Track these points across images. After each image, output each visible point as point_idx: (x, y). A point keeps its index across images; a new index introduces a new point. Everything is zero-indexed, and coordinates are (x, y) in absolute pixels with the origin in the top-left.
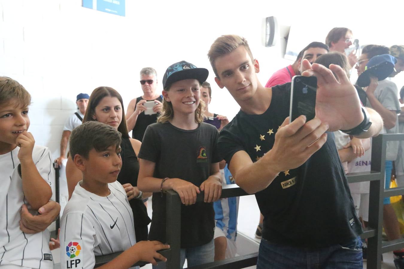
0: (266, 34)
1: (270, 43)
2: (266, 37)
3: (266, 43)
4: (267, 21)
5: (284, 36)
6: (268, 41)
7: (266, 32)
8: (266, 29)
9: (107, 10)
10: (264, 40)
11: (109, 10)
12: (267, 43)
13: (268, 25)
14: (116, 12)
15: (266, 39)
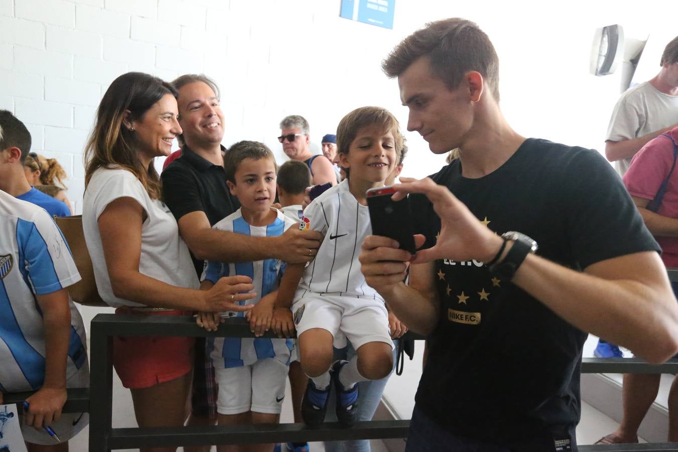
0: (600, 55)
1: (605, 69)
2: (599, 59)
3: (597, 70)
4: (603, 33)
5: (630, 57)
6: (600, 65)
7: (600, 51)
8: (601, 47)
9: (370, 20)
10: (595, 64)
11: (373, 21)
12: (599, 70)
13: (606, 39)
14: (381, 23)
15: (598, 62)
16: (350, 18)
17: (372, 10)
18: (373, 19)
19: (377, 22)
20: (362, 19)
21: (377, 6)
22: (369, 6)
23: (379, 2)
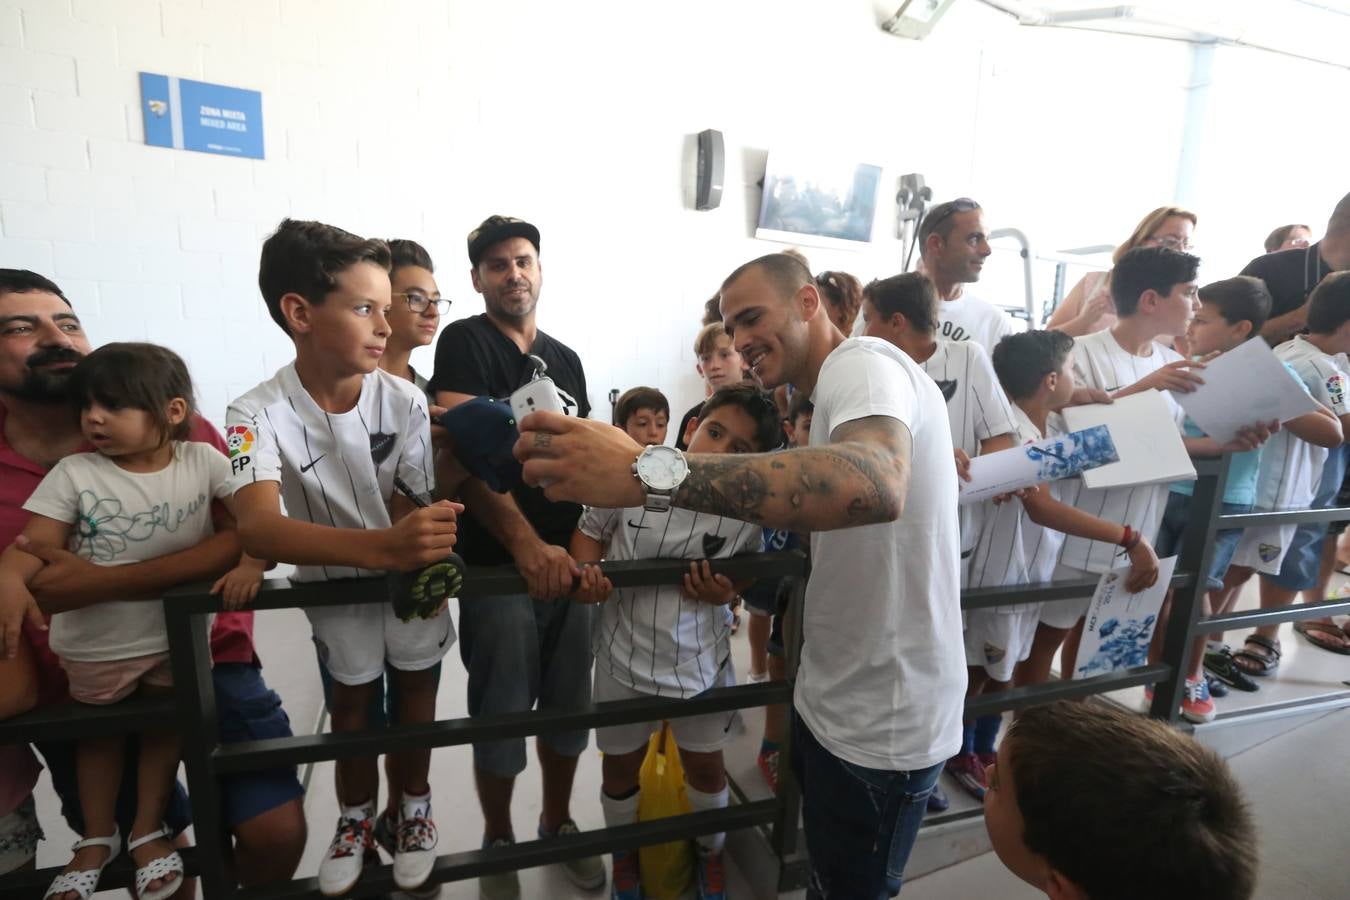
0: (699, 177)
2: (698, 183)
3: (696, 201)
4: (700, 142)
5: (755, 177)
7: (699, 171)
8: (699, 164)
10: (693, 191)
13: (703, 151)
14: (238, 150)
15: (697, 191)
16: (169, 144)
17: (212, 128)
19: (229, 149)
20: (195, 145)
21: (223, 123)
22: (204, 122)
23: (226, 114)
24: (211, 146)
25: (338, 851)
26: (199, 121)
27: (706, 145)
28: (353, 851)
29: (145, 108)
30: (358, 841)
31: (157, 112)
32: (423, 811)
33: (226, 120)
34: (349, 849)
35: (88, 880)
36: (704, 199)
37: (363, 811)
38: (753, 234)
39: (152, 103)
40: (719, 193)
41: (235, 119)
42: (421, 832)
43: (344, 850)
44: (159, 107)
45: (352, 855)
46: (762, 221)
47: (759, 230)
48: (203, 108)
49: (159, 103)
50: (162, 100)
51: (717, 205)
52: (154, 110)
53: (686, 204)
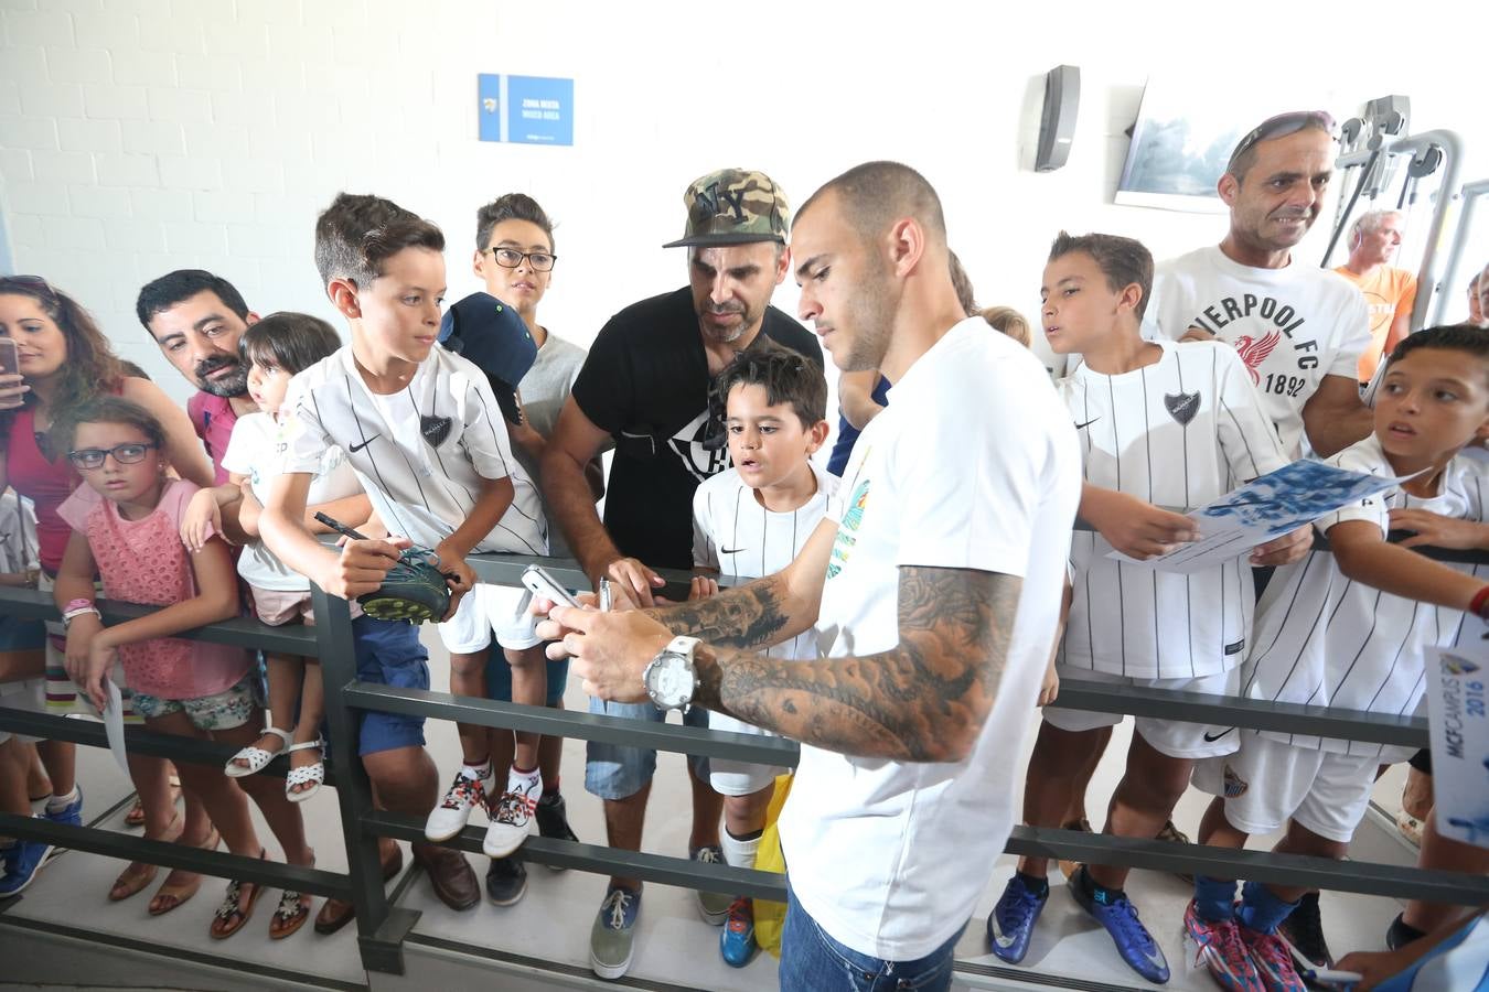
0: (1042, 129)
1: (1042, 160)
4: (1048, 84)
5: (1122, 124)
11: (536, 138)
14: (552, 138)
16: (497, 139)
17: (531, 120)
18: (534, 134)
19: (544, 138)
20: (517, 136)
21: (540, 113)
22: (526, 114)
23: (544, 104)
24: (530, 137)
25: (448, 802)
26: (521, 113)
27: (1056, 89)
28: (459, 806)
29: (481, 105)
30: (466, 798)
31: (489, 110)
32: (524, 789)
33: (543, 110)
34: (456, 803)
35: (259, 757)
36: (1047, 156)
37: (477, 772)
38: (1111, 199)
39: (486, 101)
40: (1067, 147)
41: (549, 108)
42: (516, 807)
43: (453, 802)
44: (490, 104)
45: (458, 809)
46: (1126, 183)
47: (1119, 193)
48: (525, 101)
49: (491, 100)
50: (493, 98)
51: (1062, 163)
52: (487, 107)
53: (1021, 166)
